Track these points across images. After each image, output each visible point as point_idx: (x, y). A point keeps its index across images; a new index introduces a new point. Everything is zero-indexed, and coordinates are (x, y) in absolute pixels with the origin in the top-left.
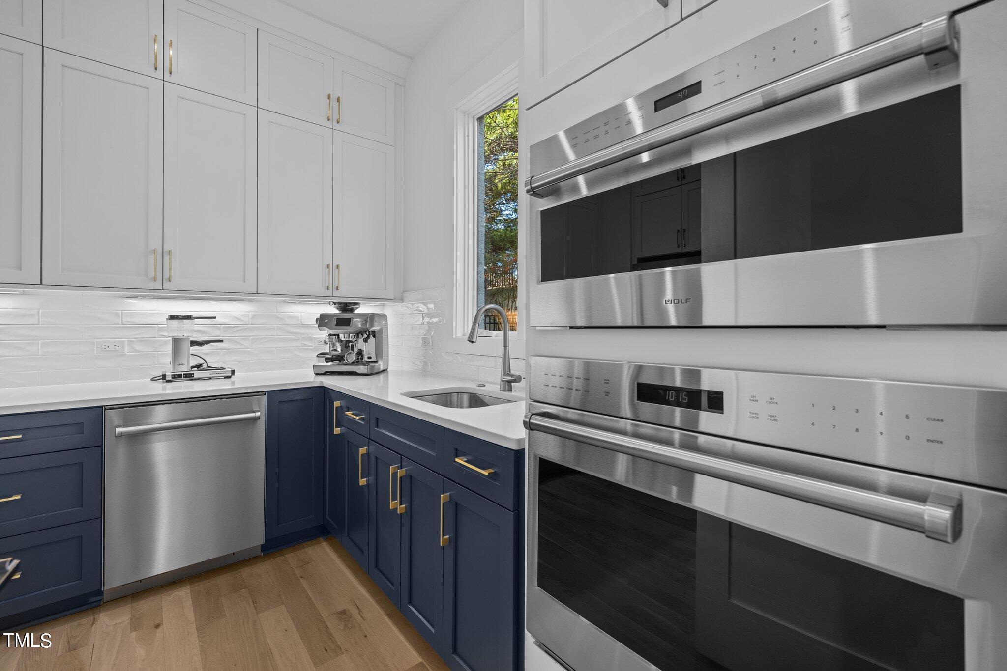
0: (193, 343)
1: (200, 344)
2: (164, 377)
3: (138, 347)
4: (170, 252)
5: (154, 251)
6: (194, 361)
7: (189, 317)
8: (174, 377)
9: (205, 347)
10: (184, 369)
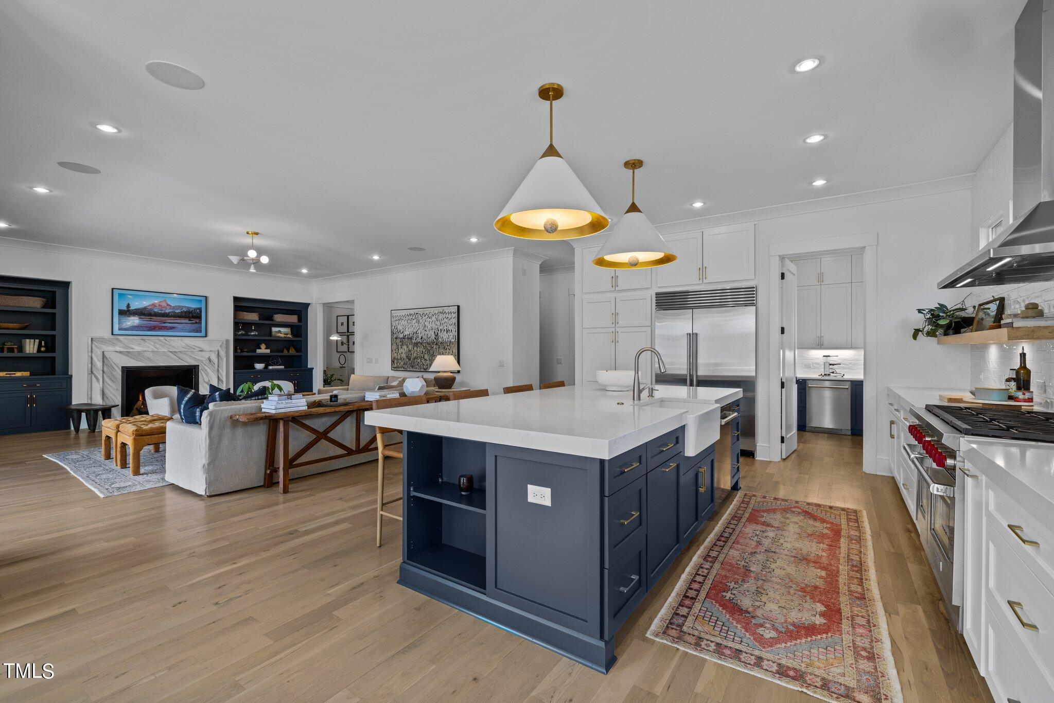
0: (830, 364)
1: (833, 365)
2: (822, 375)
3: (815, 365)
4: (823, 337)
5: (819, 337)
6: (831, 371)
7: (829, 356)
8: (825, 375)
9: (835, 366)
10: (827, 373)
